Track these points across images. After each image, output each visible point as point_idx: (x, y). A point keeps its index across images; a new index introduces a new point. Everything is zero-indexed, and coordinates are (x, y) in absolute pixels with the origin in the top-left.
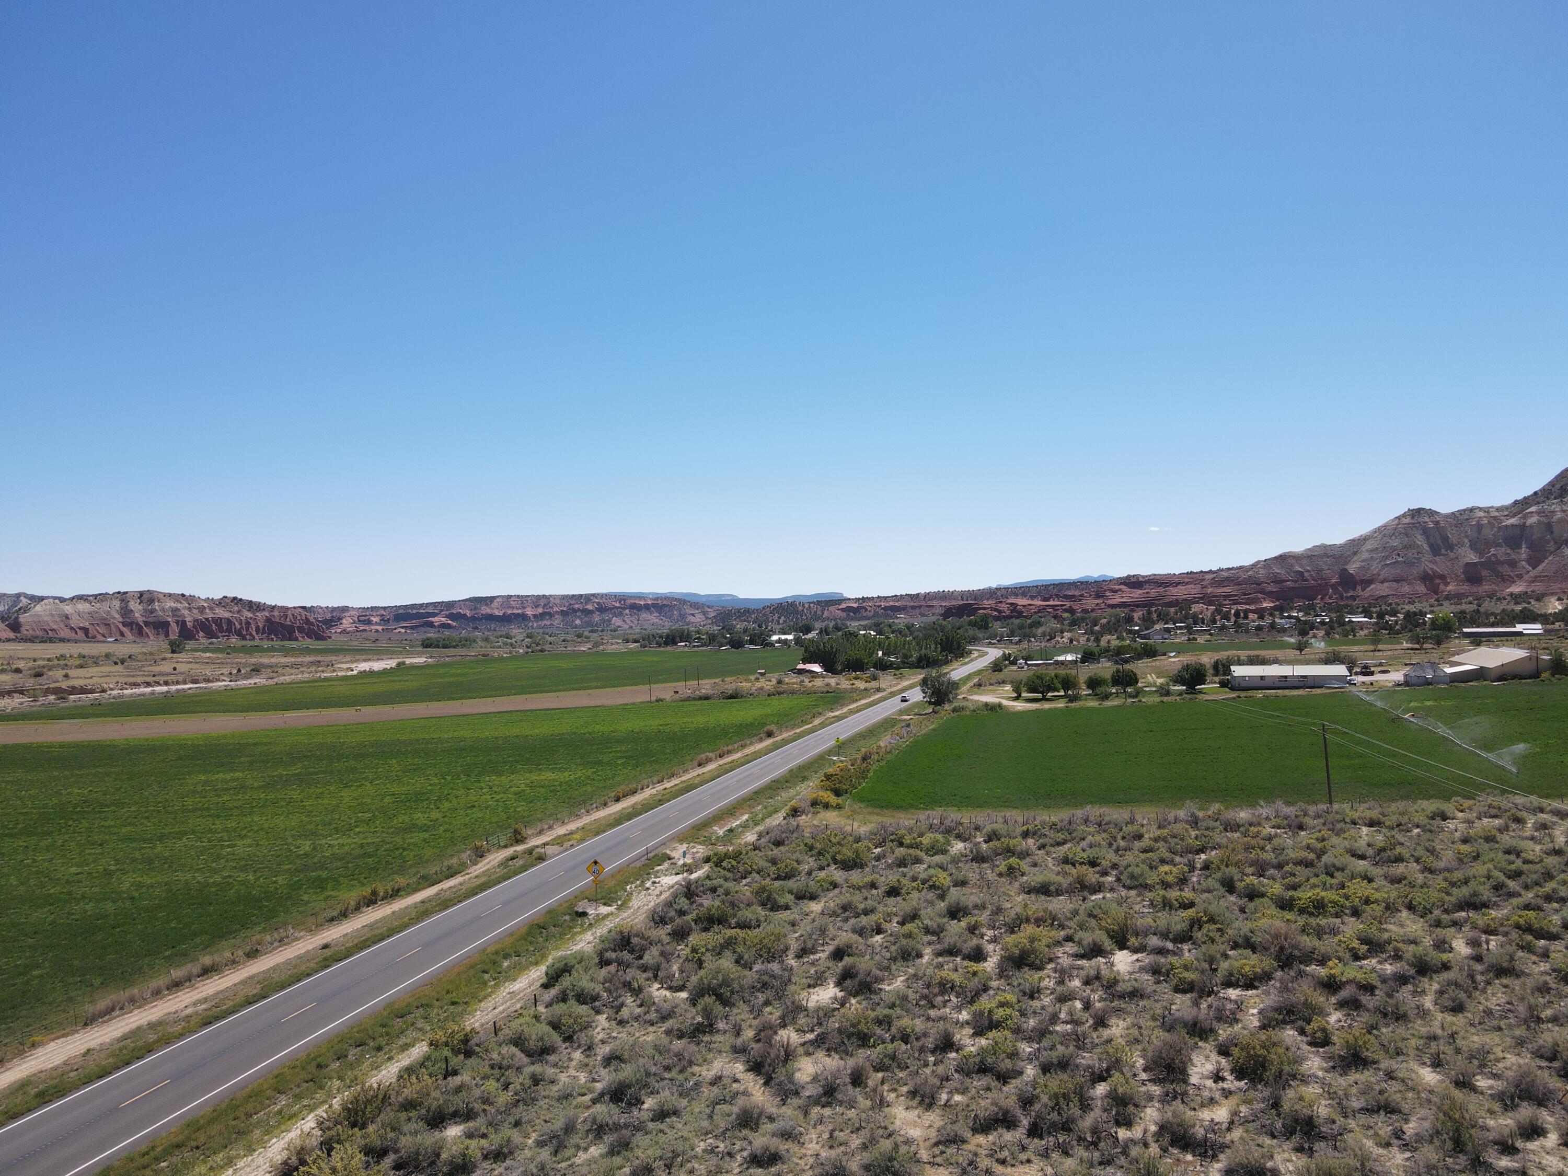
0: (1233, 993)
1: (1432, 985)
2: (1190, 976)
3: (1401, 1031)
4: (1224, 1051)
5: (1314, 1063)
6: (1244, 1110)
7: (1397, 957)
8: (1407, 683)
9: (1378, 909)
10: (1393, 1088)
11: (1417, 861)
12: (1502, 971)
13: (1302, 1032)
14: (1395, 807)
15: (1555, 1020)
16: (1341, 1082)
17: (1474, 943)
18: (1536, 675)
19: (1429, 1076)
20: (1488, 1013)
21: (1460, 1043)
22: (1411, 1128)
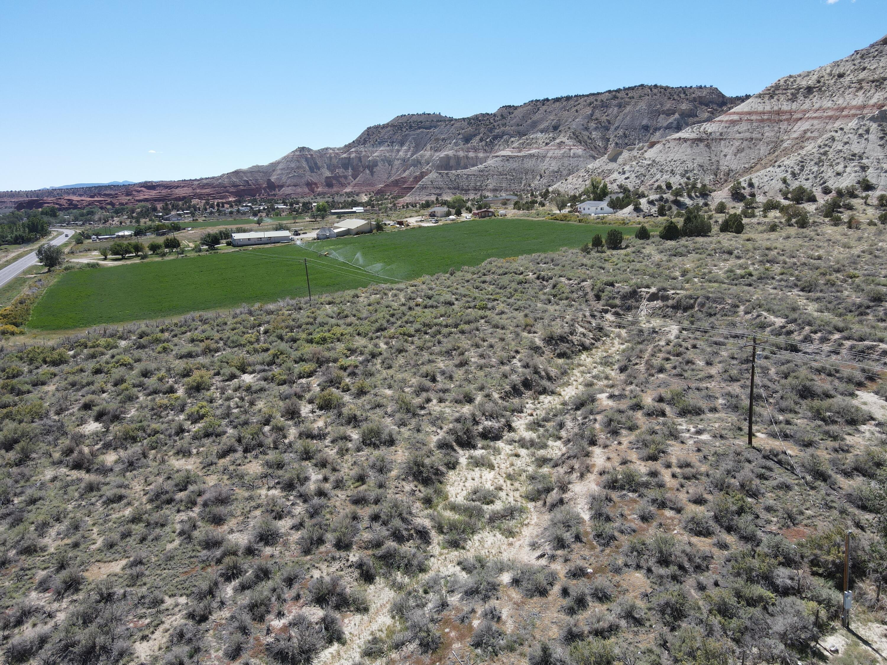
0: (304, 381)
1: (379, 360)
2: (284, 377)
3: (373, 379)
4: (311, 402)
5: (347, 398)
6: (329, 420)
7: (362, 353)
8: (318, 238)
9: (348, 337)
10: (379, 398)
11: (354, 316)
12: (400, 351)
13: (338, 388)
14: (336, 295)
15: (423, 364)
16: (360, 402)
17: (387, 343)
18: (370, 231)
19: (389, 392)
20: (400, 366)
21: (396, 379)
22: (389, 410)
